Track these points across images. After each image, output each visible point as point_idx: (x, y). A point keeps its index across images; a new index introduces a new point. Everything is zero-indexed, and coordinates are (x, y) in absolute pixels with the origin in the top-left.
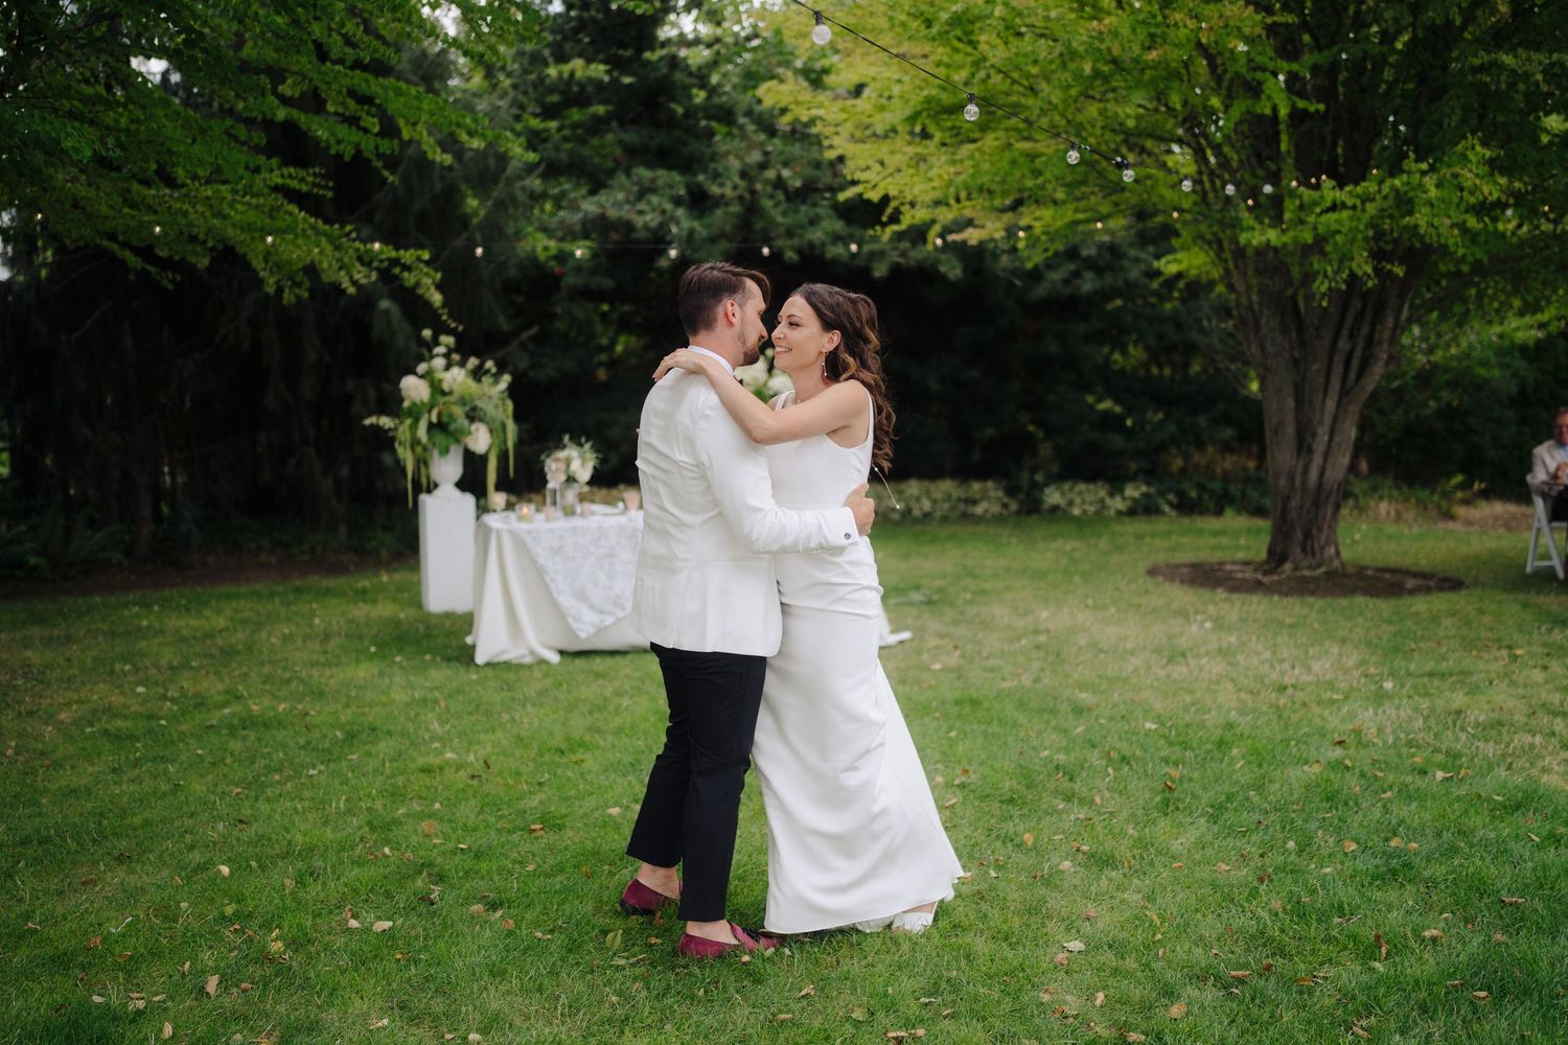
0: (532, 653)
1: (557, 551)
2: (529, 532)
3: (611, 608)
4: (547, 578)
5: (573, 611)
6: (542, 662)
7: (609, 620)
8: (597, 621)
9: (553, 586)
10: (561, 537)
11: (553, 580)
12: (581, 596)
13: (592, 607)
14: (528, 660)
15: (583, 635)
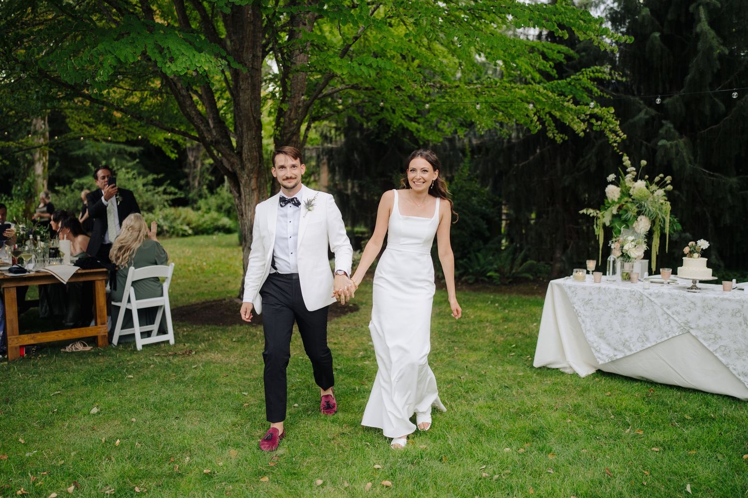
0: (571, 367)
1: (587, 302)
2: (570, 287)
3: (621, 348)
4: (580, 320)
5: (595, 345)
6: (575, 375)
7: (620, 356)
8: (612, 355)
9: (583, 325)
10: (590, 294)
11: (583, 322)
12: (601, 335)
13: (609, 344)
14: (568, 371)
15: (601, 362)
